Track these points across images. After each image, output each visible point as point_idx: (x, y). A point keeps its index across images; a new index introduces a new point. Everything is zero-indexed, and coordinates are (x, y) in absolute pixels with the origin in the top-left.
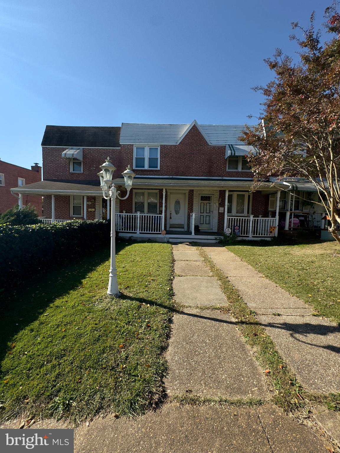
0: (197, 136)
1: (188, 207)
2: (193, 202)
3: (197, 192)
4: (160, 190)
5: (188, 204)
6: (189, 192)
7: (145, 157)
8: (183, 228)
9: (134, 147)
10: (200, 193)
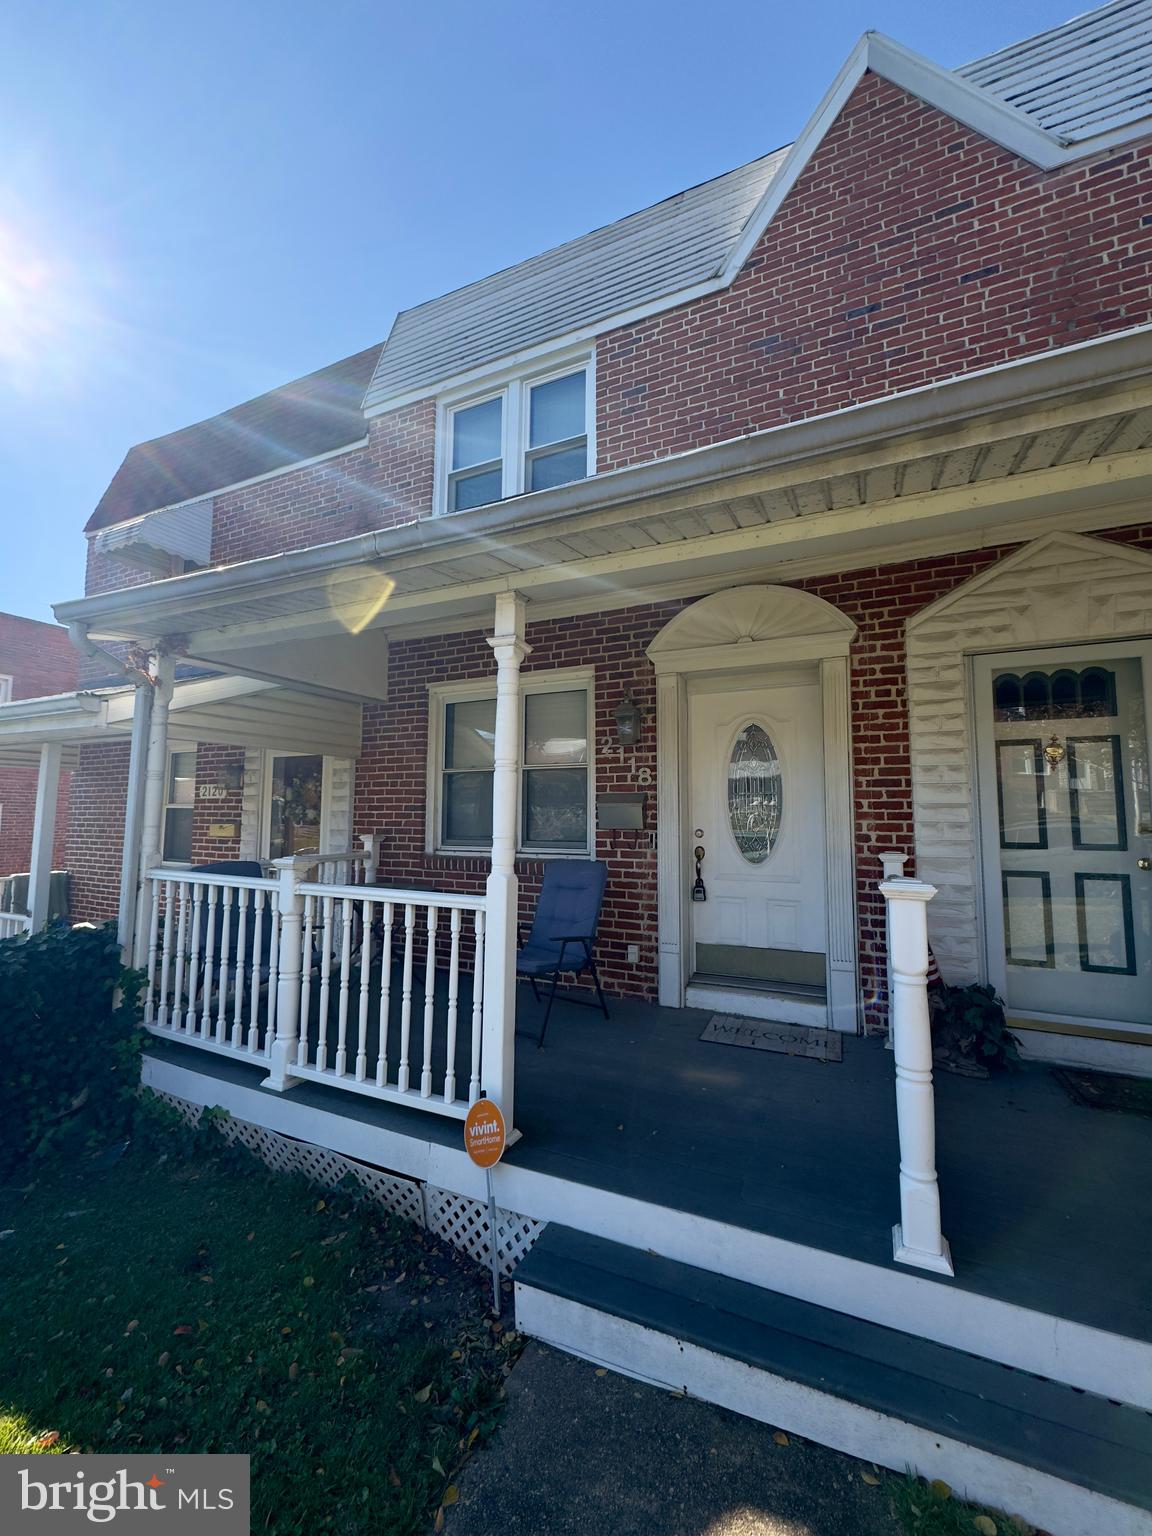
0: (897, 152)
1: (858, 795)
2: (906, 737)
3: (948, 636)
4: (597, 669)
5: (858, 761)
6: (854, 650)
7: (503, 456)
8: (816, 991)
9: (440, 411)
10: (977, 642)
